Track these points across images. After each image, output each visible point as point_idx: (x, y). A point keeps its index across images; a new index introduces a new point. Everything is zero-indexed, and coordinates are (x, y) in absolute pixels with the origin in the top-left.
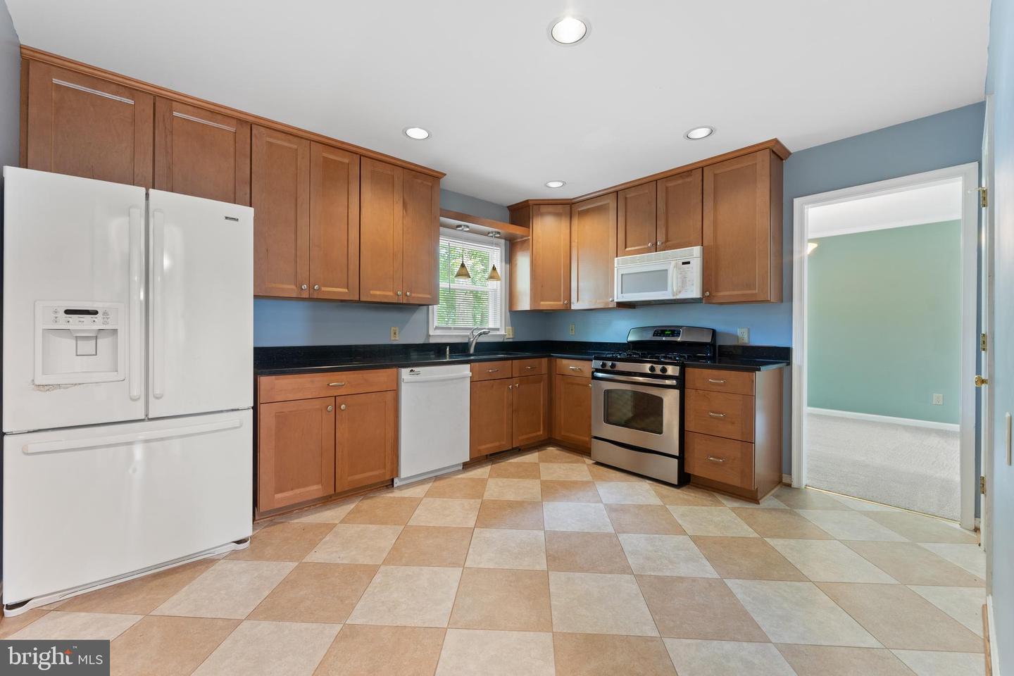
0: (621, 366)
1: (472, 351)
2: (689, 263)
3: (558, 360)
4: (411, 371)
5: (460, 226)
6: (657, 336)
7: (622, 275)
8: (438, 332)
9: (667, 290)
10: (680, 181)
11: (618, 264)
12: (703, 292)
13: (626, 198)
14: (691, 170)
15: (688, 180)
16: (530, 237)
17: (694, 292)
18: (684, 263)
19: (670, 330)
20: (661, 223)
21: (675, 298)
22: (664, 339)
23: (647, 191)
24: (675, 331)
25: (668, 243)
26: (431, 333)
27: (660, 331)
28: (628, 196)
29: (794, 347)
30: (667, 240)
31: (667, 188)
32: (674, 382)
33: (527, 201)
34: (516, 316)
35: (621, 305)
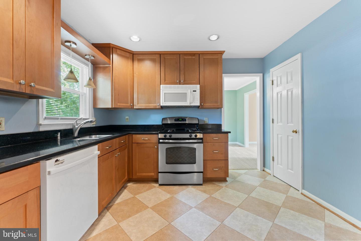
0: (174, 136)
1: (76, 134)
2: (196, 91)
3: (134, 136)
4: (57, 161)
5: (69, 42)
6: (176, 121)
7: (165, 93)
8: (46, 122)
9: (186, 102)
10: (190, 57)
11: (163, 88)
12: (201, 104)
13: (165, 58)
14: (195, 54)
15: (194, 57)
16: (111, 65)
17: (198, 103)
18: (193, 91)
19: (181, 119)
20: (182, 73)
21: (190, 105)
22: (180, 122)
23: (175, 58)
24: (184, 119)
25: (185, 82)
26: (41, 122)
27: (177, 119)
28: (166, 58)
29: (222, 124)
30: (184, 81)
31: (184, 59)
32: (201, 141)
33: (110, 44)
34: (98, 111)
35: (162, 107)
